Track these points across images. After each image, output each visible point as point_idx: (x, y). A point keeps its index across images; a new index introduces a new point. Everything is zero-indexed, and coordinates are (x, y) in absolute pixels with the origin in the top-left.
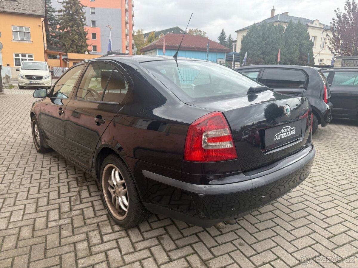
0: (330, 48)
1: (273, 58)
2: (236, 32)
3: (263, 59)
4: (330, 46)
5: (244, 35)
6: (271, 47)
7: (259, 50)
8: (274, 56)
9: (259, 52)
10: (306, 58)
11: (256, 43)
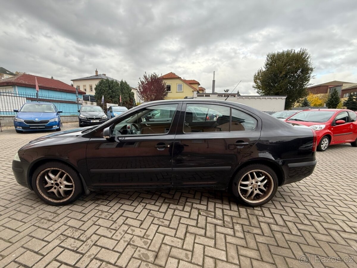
0: (139, 97)
1: (117, 100)
2: (71, 80)
3: (111, 100)
4: (139, 96)
5: (97, 84)
6: (115, 94)
7: (108, 95)
8: (118, 99)
9: (109, 96)
10: (132, 101)
11: (106, 90)
